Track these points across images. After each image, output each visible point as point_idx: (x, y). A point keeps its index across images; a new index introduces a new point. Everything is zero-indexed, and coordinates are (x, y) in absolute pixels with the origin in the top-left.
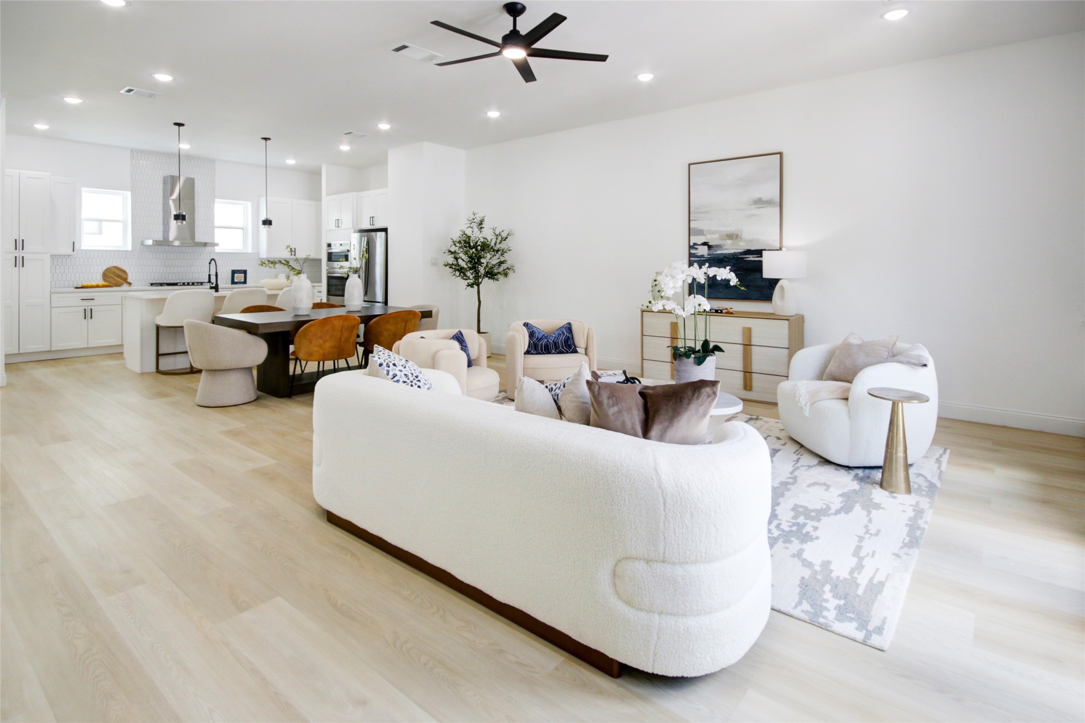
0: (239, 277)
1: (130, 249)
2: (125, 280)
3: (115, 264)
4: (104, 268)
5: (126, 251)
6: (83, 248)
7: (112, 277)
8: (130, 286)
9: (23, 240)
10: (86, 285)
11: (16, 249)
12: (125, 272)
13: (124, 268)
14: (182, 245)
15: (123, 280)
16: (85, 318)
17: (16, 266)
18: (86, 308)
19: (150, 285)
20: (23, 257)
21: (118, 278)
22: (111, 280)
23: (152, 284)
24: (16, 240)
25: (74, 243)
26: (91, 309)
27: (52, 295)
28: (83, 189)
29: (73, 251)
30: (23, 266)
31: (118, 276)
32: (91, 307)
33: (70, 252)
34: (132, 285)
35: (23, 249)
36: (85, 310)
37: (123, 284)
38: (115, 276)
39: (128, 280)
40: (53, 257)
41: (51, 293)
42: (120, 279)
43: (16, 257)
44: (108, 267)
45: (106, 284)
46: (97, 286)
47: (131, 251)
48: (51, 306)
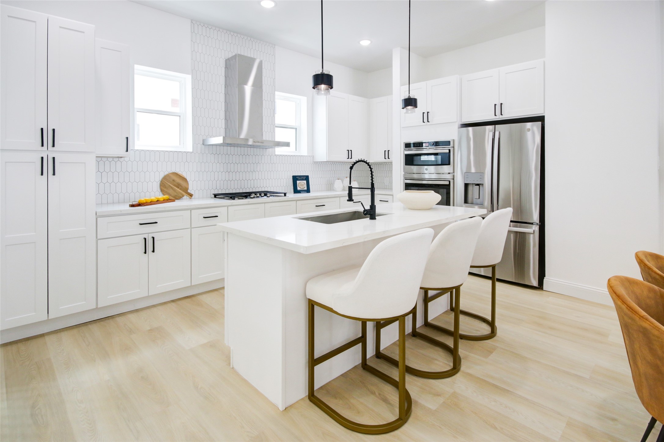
0: (302, 185)
1: (190, 149)
2: (186, 190)
3: (173, 171)
4: (162, 176)
5: (187, 153)
6: (136, 148)
7: (172, 187)
8: (191, 198)
9: (54, 130)
10: (145, 202)
11: (42, 145)
12: (185, 180)
13: (184, 175)
14: (254, 144)
15: (183, 191)
16: (145, 253)
17: (42, 174)
18: (146, 236)
19: (213, 196)
20: (54, 158)
21: (178, 188)
22: (171, 191)
23: (215, 196)
24: (42, 129)
25: (127, 138)
26: (153, 238)
27: (98, 219)
28: (137, 67)
29: (127, 151)
30: (54, 174)
31: (178, 186)
32: (154, 235)
33: (121, 151)
34: (193, 197)
35: (53, 146)
36: (145, 239)
37: (183, 196)
38: (175, 186)
39: (189, 191)
40: (99, 158)
41: (98, 216)
42: (180, 189)
43: (42, 158)
44: (166, 173)
45: (166, 197)
46: (158, 202)
47: (191, 153)
48: (97, 238)
